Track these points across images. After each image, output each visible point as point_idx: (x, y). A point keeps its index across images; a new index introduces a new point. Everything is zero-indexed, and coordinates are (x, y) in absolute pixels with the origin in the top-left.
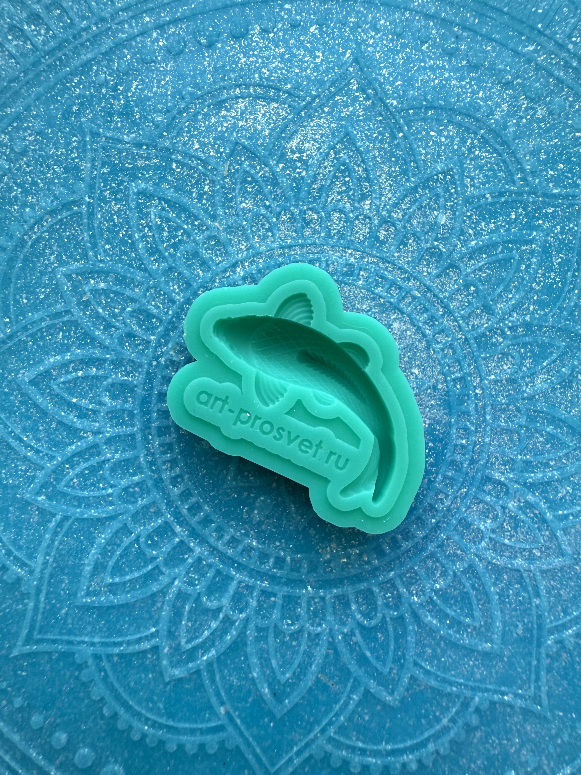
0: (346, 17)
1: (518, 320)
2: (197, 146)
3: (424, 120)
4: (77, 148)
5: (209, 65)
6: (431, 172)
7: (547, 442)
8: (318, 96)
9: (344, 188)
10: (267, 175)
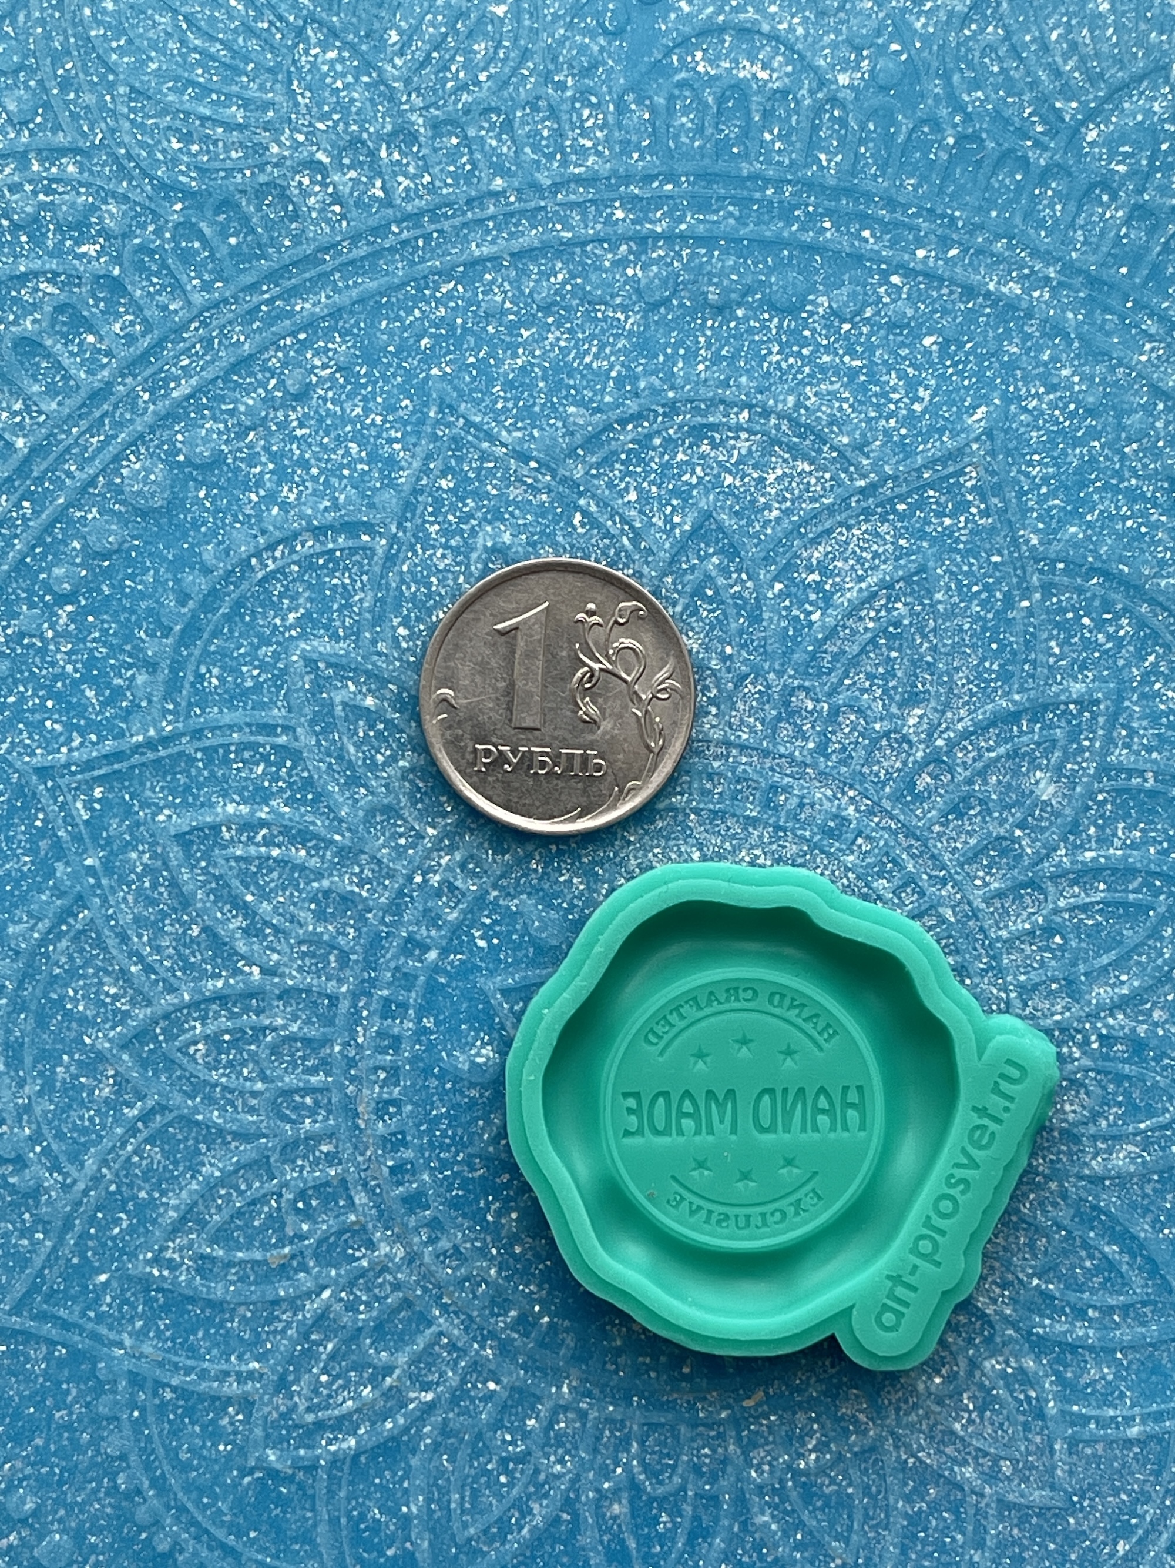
0: (999, 339)
1: (1123, 1028)
2: (633, 496)
3: (1080, 591)
4: (405, 423)
5: (708, 345)
6: (1057, 695)
7: (1097, 1270)
8: (895, 478)
9: (881, 670)
10: (746, 594)
